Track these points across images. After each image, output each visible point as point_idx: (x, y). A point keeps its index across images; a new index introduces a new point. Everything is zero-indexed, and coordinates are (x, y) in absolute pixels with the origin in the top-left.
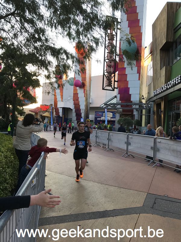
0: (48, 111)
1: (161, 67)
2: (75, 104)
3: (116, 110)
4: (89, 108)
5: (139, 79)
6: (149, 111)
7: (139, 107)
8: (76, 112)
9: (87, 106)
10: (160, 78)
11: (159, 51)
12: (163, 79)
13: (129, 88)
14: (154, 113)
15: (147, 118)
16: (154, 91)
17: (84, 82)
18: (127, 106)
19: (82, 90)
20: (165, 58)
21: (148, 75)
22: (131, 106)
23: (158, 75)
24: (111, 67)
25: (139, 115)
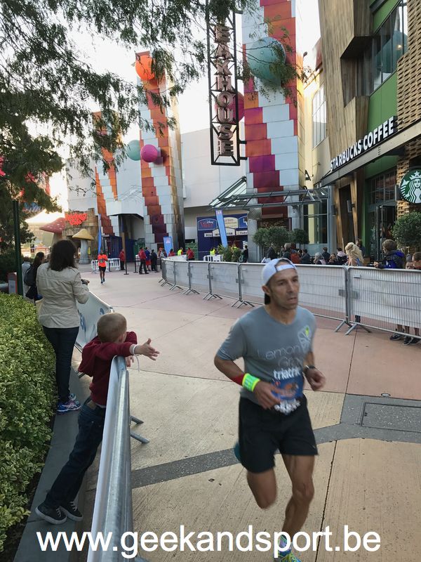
0: (85, 225)
1: (345, 100)
2: (147, 204)
3: (248, 210)
4: (181, 211)
5: (296, 133)
6: (323, 207)
7: (300, 199)
8: (152, 222)
9: (176, 207)
10: (344, 127)
11: (337, 62)
12: (351, 129)
13: (274, 155)
14: (335, 210)
15: (318, 224)
16: (332, 159)
17: (165, 149)
18: (273, 199)
19: (163, 169)
20: (353, 79)
21: (315, 121)
22: (281, 198)
23: (341, 121)
24: (228, 110)
25: (300, 217)
